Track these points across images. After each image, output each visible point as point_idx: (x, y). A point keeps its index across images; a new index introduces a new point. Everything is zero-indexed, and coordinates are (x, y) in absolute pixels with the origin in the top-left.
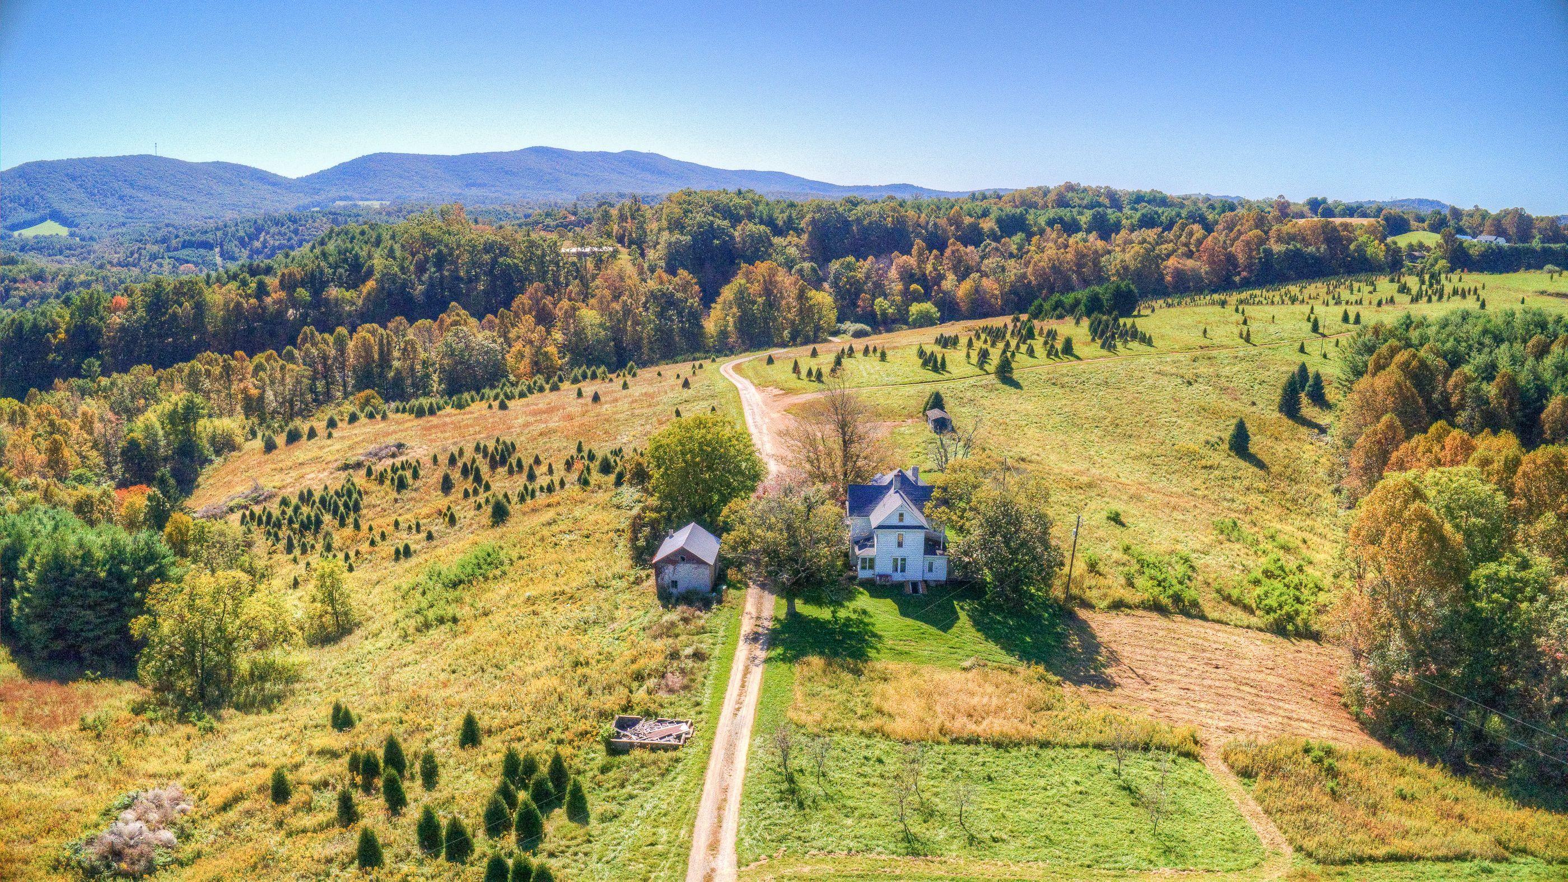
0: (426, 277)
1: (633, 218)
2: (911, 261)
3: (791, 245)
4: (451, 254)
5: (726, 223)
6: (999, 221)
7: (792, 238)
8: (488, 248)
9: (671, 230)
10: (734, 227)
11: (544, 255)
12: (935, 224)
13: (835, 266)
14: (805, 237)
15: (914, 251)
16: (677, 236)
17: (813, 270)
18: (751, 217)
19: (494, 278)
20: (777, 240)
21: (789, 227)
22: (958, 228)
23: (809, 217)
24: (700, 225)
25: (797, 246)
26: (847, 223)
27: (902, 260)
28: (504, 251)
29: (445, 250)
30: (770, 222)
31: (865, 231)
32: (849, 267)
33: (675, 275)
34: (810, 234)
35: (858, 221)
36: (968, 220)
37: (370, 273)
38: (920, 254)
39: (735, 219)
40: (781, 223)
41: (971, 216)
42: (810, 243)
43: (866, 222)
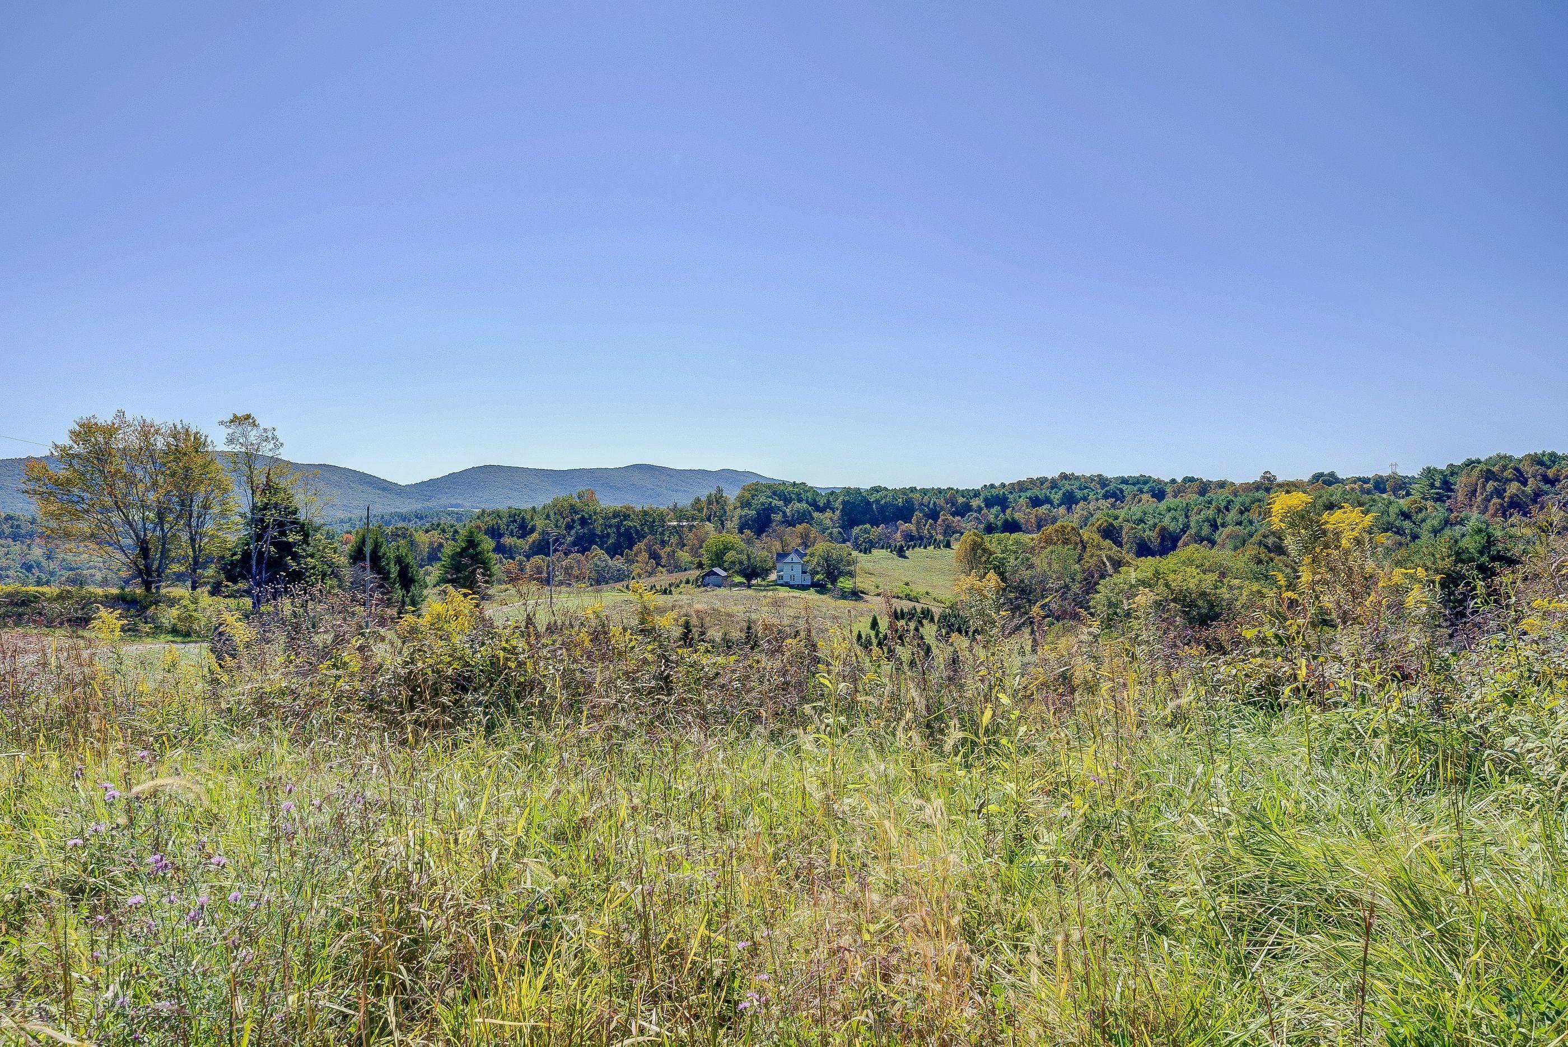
0: (573, 532)
1: (718, 502)
2: (911, 527)
3: (826, 518)
4: (590, 518)
5: (781, 503)
6: (986, 500)
7: (829, 514)
8: (616, 515)
9: (742, 508)
10: (786, 506)
11: (654, 522)
12: (935, 503)
13: (856, 530)
14: (838, 512)
15: (914, 519)
16: (746, 511)
17: (840, 533)
18: (800, 500)
19: (619, 534)
20: (816, 515)
21: (828, 506)
22: (953, 504)
23: (840, 500)
24: (763, 504)
25: (831, 519)
26: (868, 503)
27: (905, 526)
28: (626, 517)
29: (586, 516)
30: (815, 505)
31: (883, 509)
32: (866, 532)
33: (742, 533)
34: (842, 511)
35: (877, 501)
36: (961, 500)
37: (533, 530)
38: (918, 523)
39: (787, 501)
40: (822, 505)
41: (963, 497)
42: (841, 518)
43: (882, 502)
